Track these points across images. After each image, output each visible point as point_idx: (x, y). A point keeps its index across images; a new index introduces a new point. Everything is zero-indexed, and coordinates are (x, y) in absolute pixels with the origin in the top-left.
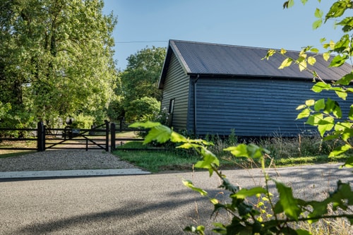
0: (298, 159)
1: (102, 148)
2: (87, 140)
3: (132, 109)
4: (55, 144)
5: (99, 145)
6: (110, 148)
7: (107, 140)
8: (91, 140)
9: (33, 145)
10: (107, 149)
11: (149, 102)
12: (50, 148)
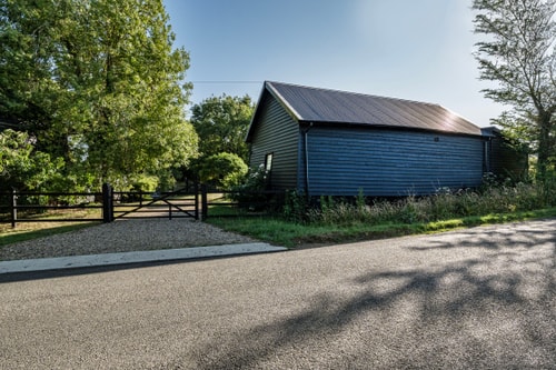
0: (449, 222)
1: (190, 216)
2: (170, 205)
3: (209, 167)
4: (128, 212)
5: (186, 212)
6: (200, 216)
7: (196, 205)
8: (176, 206)
9: (97, 214)
10: (196, 217)
11: (229, 159)
12: (120, 217)
